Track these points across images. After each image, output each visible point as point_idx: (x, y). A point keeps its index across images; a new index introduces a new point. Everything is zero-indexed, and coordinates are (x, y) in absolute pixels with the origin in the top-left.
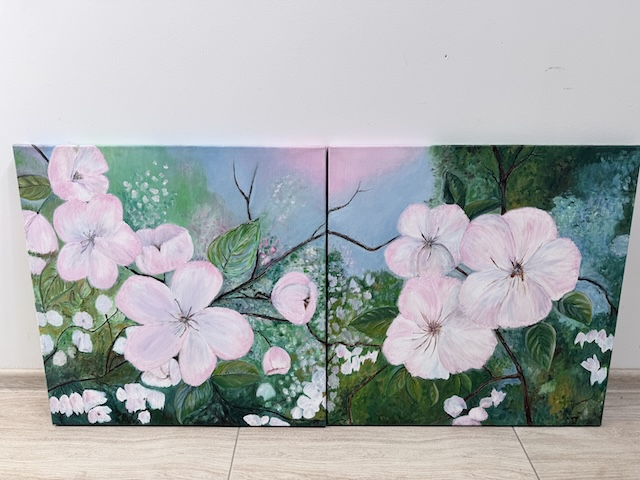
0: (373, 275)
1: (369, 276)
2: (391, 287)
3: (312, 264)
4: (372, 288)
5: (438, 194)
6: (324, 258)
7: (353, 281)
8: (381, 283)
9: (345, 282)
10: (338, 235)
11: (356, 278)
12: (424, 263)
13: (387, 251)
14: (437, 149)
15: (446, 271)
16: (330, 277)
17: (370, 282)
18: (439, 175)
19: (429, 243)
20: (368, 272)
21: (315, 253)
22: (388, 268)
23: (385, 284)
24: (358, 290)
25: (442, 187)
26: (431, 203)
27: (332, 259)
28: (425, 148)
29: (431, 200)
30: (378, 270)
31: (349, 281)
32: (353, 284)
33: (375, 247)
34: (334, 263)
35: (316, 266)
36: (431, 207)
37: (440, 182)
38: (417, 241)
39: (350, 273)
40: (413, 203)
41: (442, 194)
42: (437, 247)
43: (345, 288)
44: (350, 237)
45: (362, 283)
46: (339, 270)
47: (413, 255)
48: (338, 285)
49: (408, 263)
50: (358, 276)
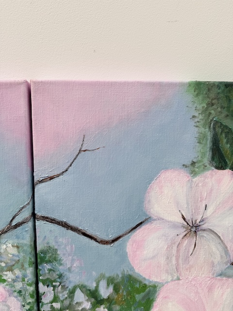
0: (110, 281)
1: (103, 284)
2: (138, 297)
3: (10, 269)
4: (109, 301)
5: (204, 154)
6: (30, 258)
7: (78, 292)
8: (123, 292)
9: (66, 294)
10: (52, 221)
11: (83, 288)
12: (186, 259)
13: (130, 244)
14: (199, 87)
15: (218, 269)
16: (42, 288)
17: (105, 292)
18: (204, 126)
19: (193, 228)
20: (102, 276)
21: (14, 251)
22: (132, 269)
23: (129, 293)
24: (87, 305)
25: (209, 144)
26: (193, 168)
27: (43, 260)
28: (182, 85)
29: (193, 163)
30: (118, 272)
31: (72, 293)
32: (79, 296)
33: (111, 237)
34: (47, 266)
35: (17, 272)
36: (194, 173)
37: (205, 136)
38: (174, 226)
39: (73, 279)
40: (166, 169)
41: (209, 155)
42: (205, 234)
43: (67, 303)
44: (72, 223)
45: (93, 295)
46: (55, 276)
47: (170, 247)
48: (55, 299)
49: (163, 261)
50: (86, 284)
